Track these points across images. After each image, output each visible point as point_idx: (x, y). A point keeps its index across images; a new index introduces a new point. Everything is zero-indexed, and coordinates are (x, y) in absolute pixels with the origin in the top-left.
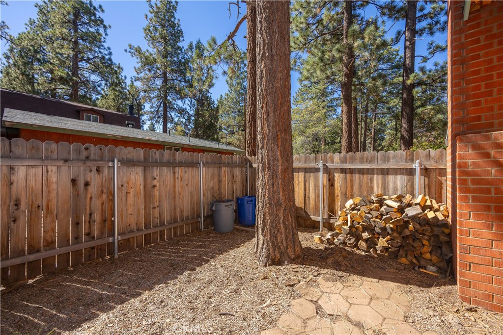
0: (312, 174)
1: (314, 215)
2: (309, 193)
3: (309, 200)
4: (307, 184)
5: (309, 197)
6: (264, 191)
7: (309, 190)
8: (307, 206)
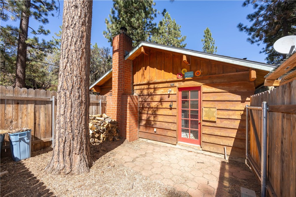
0: (42, 106)
1: (44, 138)
2: (39, 121)
3: (39, 127)
4: (37, 114)
5: (39, 125)
6: (80, 120)
7: (40, 119)
8: (37, 132)
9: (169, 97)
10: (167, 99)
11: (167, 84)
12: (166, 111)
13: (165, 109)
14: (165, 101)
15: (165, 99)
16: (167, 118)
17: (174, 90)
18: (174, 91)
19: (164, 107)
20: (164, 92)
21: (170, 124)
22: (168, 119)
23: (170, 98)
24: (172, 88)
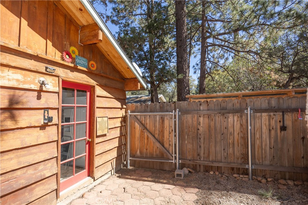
9: (39, 98)
10: (34, 103)
11: (33, 62)
12: (29, 134)
13: (26, 130)
14: (24, 107)
15: (27, 102)
16: (31, 154)
17: (54, 82)
18: (52, 84)
19: (22, 124)
20: (24, 83)
21: (41, 167)
22: (36, 153)
23: (43, 100)
24: (48, 76)
